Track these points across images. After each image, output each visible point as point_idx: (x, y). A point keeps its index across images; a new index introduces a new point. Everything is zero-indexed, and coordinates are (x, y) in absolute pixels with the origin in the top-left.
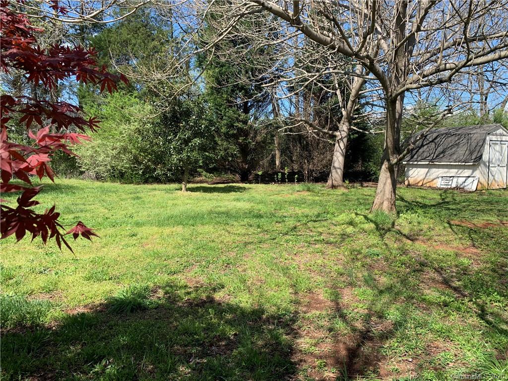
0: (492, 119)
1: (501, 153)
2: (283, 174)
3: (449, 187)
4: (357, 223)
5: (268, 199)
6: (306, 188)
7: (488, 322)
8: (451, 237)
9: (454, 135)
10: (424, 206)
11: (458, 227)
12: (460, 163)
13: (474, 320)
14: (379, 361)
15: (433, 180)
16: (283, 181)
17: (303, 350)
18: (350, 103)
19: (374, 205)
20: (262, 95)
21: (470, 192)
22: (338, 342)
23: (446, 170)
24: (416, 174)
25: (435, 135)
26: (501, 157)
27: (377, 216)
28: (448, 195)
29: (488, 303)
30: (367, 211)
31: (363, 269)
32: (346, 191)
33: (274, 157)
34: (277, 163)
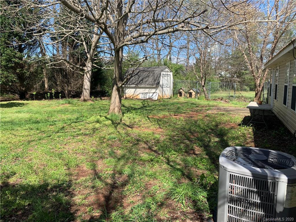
0: (163, 63)
1: (167, 80)
2: (51, 94)
3: (146, 98)
4: (101, 121)
5: (42, 110)
6: (67, 102)
7: (171, 166)
8: (150, 124)
9: (147, 71)
10: (135, 109)
11: (152, 119)
12: (150, 86)
13: (165, 166)
14: (123, 199)
15: (138, 95)
16: (51, 98)
17: (77, 203)
18: (92, 50)
19: (110, 110)
20: (33, 41)
21: (155, 101)
22: (98, 193)
23: (144, 89)
24: (129, 92)
25: (138, 71)
26: (167, 83)
27: (112, 116)
28: (145, 102)
29: (170, 156)
30: (106, 114)
31: (108, 147)
32: (92, 103)
33: (43, 82)
34: (46, 86)
